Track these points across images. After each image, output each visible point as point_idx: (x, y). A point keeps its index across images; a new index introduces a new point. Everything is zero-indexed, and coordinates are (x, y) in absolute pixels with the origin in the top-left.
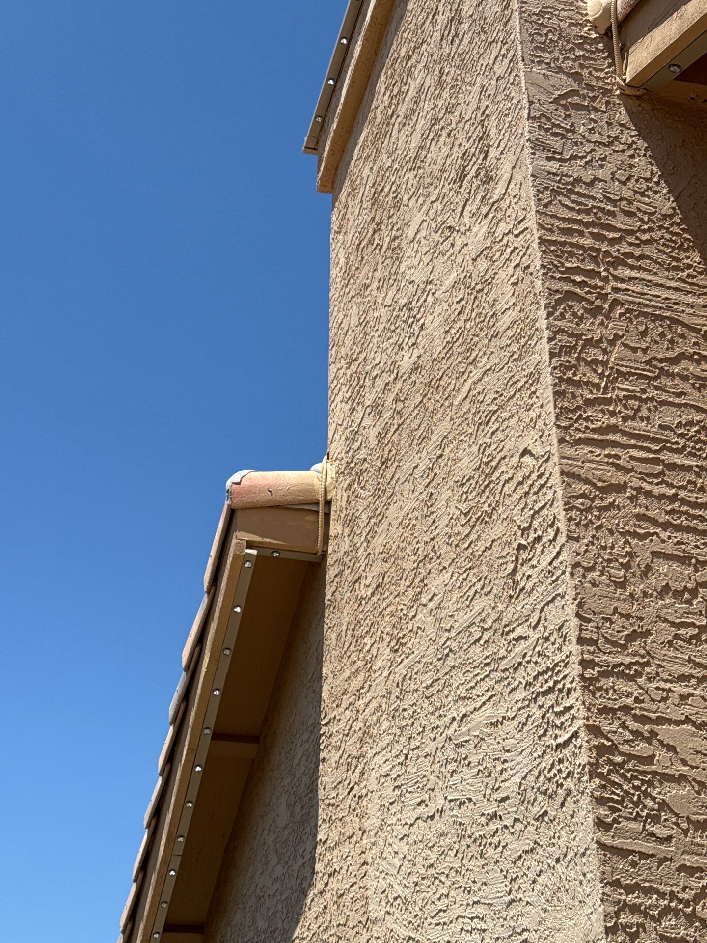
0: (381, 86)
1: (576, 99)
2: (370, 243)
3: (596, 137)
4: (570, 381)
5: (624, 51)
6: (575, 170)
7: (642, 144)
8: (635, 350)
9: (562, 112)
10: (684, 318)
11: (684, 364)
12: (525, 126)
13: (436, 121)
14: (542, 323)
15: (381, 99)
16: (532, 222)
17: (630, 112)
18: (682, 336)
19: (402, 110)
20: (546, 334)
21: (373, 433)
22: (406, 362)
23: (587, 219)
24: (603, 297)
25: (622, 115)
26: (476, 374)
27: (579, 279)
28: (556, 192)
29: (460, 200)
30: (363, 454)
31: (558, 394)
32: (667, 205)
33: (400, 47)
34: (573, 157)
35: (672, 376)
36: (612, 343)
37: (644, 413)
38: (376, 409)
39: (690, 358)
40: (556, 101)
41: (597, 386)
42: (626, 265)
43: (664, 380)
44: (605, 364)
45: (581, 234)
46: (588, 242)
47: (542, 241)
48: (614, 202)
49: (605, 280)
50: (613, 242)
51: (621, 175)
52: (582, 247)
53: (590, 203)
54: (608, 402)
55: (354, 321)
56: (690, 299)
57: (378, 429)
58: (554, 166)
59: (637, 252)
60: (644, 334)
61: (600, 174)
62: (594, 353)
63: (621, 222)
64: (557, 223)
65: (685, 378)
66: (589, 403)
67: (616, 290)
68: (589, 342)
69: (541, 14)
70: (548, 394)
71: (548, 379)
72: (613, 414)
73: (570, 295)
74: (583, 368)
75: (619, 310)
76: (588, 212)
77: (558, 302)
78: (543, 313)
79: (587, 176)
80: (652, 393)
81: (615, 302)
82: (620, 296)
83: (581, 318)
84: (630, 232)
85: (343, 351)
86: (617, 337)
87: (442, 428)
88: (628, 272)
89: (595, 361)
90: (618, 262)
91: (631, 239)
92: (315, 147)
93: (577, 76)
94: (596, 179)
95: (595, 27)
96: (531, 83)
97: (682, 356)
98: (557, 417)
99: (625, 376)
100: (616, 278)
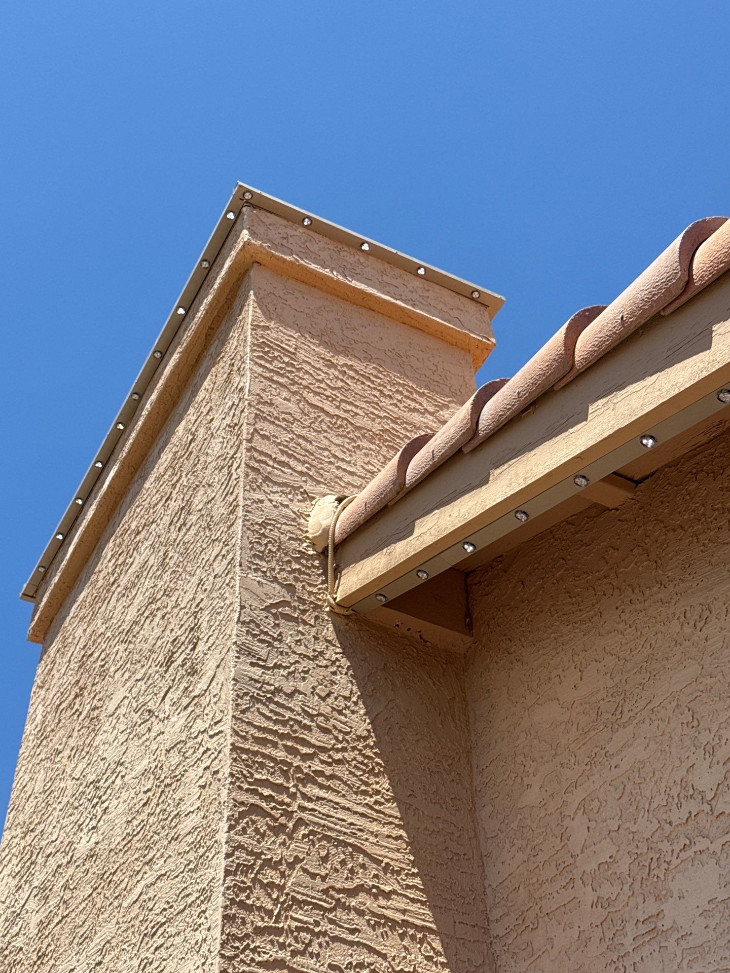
0: (108, 551)
1: (287, 610)
2: (71, 706)
3: (301, 649)
4: (242, 905)
5: (337, 571)
6: (276, 679)
7: (345, 662)
8: (313, 876)
9: (271, 620)
10: (367, 847)
11: (362, 897)
12: (233, 629)
13: (153, 601)
14: (222, 836)
15: (105, 565)
16: (227, 726)
17: (337, 630)
18: (363, 866)
19: (124, 581)
20: (225, 849)
21: (35, 919)
22: (83, 846)
23: (282, 730)
24: (289, 814)
25: (329, 632)
26: (150, 877)
27: (266, 792)
28: (255, 699)
29: (163, 685)
30: (19, 942)
31: (228, 918)
32: (362, 726)
33: (131, 520)
34: (277, 666)
35: (347, 908)
36: (291, 866)
37: (315, 948)
38: (44, 893)
39: (368, 891)
40: (267, 609)
41: (269, 913)
42: (315, 783)
43: (340, 914)
44: (281, 888)
45: (275, 745)
46: (280, 754)
47: (234, 748)
48: (311, 717)
49: (293, 796)
50: (305, 757)
51: (321, 690)
52: (273, 759)
53: (288, 715)
54: (279, 932)
55: (39, 787)
56: (374, 827)
57: (41, 916)
58: (256, 672)
59: (328, 771)
60: (325, 859)
61: (301, 686)
62: (269, 875)
63: (316, 737)
64: (252, 731)
65: (361, 913)
66: (259, 931)
67: (302, 809)
68: (268, 863)
69: (263, 525)
70: (217, 917)
71: (219, 900)
72: (282, 946)
73: (255, 809)
74: (258, 891)
75: (303, 831)
76: (284, 723)
77: (242, 815)
78: (224, 826)
79: (288, 687)
80: (325, 926)
81: (300, 822)
82: (305, 816)
83: (263, 835)
84: (323, 750)
85: (21, 818)
86: (297, 860)
87: (106, 931)
88: (316, 791)
89: (271, 885)
90: (308, 779)
91: (324, 757)
92: (33, 594)
93: (290, 588)
94: (297, 691)
95: (313, 545)
96: (245, 588)
97: (360, 888)
98: (223, 944)
99: (300, 904)
100: (305, 796)
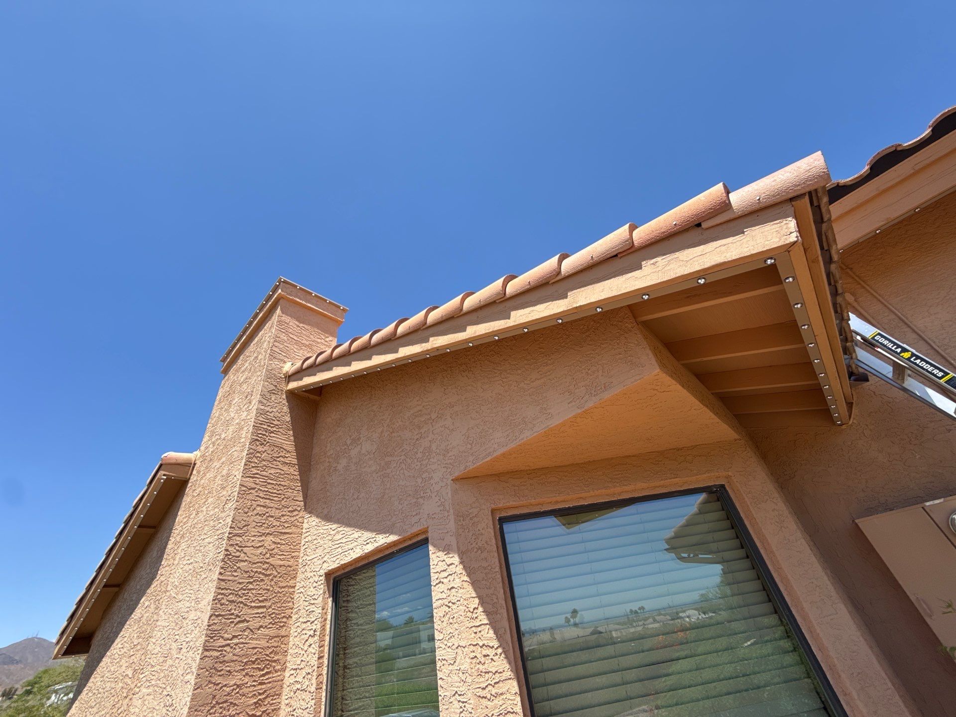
1: (274, 391)
3: (276, 401)
4: (250, 462)
5: (288, 382)
6: (267, 409)
7: (287, 404)
8: (269, 454)
9: (269, 394)
10: (284, 447)
11: (280, 458)
12: (259, 396)
14: (247, 446)
16: (253, 420)
17: (287, 396)
18: (282, 451)
20: (247, 449)
23: (267, 421)
24: (265, 441)
25: (284, 396)
27: (260, 436)
28: (261, 414)
31: (245, 465)
32: (288, 418)
34: (269, 406)
35: (276, 461)
36: (264, 452)
37: (266, 470)
39: (282, 457)
40: (268, 391)
41: (256, 463)
42: (273, 433)
43: (275, 462)
44: (260, 457)
45: (264, 425)
46: (265, 427)
47: (254, 426)
48: (275, 418)
49: (267, 436)
50: (272, 427)
51: (279, 411)
52: (264, 428)
53: (269, 417)
54: (258, 467)
56: (287, 442)
58: (263, 407)
59: (277, 430)
60: (273, 450)
61: (274, 410)
62: (259, 455)
63: (276, 422)
64: (259, 422)
65: (279, 462)
66: (253, 467)
67: (269, 439)
68: (258, 452)
69: (271, 370)
70: (243, 464)
71: (244, 461)
72: (258, 470)
73: (257, 440)
74: (254, 458)
75: (268, 444)
76: (268, 419)
77: (253, 441)
78: (248, 444)
79: (271, 410)
80: (270, 465)
81: (268, 442)
82: (270, 441)
83: (258, 446)
84: (277, 425)
86: (266, 451)
88: (274, 435)
89: (258, 457)
90: (272, 432)
91: (277, 427)
92: (224, 360)
93: (276, 386)
94: (273, 411)
95: (284, 375)
96: (263, 386)
97: (281, 456)
98: (243, 470)
99: (264, 460)
100: (270, 436)
